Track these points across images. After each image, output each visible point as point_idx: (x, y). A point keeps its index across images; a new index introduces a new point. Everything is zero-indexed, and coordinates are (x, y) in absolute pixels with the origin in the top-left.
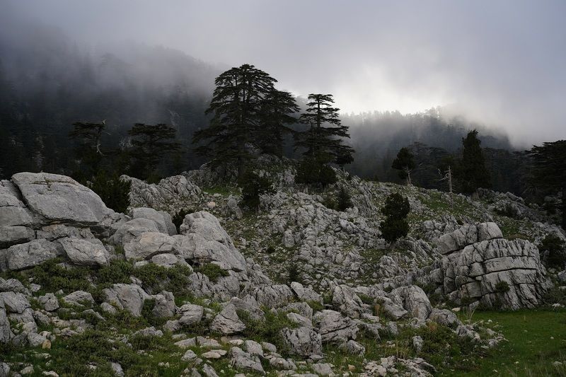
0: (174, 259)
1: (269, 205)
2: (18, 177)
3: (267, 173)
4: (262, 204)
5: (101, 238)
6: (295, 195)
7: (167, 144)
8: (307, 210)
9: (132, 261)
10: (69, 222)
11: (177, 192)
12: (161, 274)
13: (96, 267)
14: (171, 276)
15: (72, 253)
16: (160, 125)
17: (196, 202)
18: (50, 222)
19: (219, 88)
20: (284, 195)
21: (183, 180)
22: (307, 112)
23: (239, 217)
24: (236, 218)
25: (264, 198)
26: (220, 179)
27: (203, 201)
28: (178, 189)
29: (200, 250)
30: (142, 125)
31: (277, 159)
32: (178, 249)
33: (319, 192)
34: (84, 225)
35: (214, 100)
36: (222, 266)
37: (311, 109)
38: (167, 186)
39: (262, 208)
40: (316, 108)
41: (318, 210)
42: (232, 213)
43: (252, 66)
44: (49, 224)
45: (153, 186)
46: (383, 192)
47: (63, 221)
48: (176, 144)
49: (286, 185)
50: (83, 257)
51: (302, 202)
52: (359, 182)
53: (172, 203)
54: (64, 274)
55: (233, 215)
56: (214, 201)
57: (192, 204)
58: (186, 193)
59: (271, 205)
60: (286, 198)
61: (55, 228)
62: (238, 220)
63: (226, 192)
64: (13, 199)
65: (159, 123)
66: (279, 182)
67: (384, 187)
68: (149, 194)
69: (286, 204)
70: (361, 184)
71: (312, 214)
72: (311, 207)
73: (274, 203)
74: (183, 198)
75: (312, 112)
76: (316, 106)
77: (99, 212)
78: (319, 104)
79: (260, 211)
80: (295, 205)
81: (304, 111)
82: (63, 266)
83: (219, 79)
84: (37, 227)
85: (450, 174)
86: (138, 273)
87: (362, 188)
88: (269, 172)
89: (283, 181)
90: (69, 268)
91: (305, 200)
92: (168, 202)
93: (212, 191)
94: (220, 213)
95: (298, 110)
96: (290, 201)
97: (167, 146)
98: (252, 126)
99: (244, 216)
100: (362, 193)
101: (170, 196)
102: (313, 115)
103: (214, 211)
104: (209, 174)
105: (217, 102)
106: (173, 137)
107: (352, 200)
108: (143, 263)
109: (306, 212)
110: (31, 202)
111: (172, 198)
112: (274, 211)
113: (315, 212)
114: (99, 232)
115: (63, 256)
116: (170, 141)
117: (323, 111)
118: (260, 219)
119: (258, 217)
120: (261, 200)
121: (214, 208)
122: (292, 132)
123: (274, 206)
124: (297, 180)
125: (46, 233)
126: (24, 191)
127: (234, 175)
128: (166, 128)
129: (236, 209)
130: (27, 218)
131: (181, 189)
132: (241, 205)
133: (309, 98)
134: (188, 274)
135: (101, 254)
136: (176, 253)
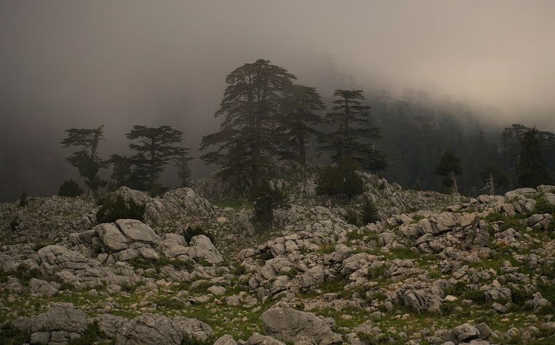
0: (187, 258)
1: (284, 220)
2: (118, 221)
3: (286, 183)
4: (276, 219)
5: (154, 248)
6: (313, 209)
7: (171, 149)
8: (324, 226)
9: (169, 258)
10: (141, 241)
11: (183, 206)
12: (181, 263)
13: (154, 260)
14: (186, 264)
15: (144, 254)
16: (162, 127)
17: (205, 217)
18: (134, 241)
19: (229, 87)
20: (301, 209)
21: (190, 193)
22: (333, 112)
23: (251, 234)
24: (247, 235)
25: (278, 212)
26: (233, 190)
27: (212, 216)
28: (186, 203)
29: (199, 254)
30: (143, 127)
31: (299, 166)
32: (189, 253)
33: (343, 204)
34: (147, 242)
35: (224, 100)
36: (210, 262)
37: (337, 108)
38: (172, 200)
39: (276, 224)
40: (343, 106)
41: (337, 226)
42: (243, 229)
43: (268, 62)
44: (133, 242)
45: (157, 201)
46: (419, 203)
47: (139, 241)
48: (182, 149)
49: (306, 196)
50: (149, 256)
51: (320, 217)
52: (393, 192)
53: (178, 219)
54: (142, 263)
55: (244, 232)
56: (225, 216)
57: (200, 220)
58: (194, 208)
59: (286, 221)
60: (302, 213)
61: (136, 244)
62: (250, 237)
63: (238, 205)
64: (118, 232)
65: (163, 125)
66: (299, 193)
67: (421, 197)
68: (154, 209)
69: (302, 219)
70: (394, 194)
71: (329, 230)
72: (329, 222)
73: (290, 218)
74: (191, 213)
75: (339, 111)
76: (344, 104)
77: (153, 236)
78: (347, 102)
79: (274, 227)
80: (312, 220)
81: (329, 110)
82: (141, 259)
83: (230, 78)
84: (129, 244)
85: (492, 183)
86: (172, 263)
87: (394, 200)
88: (288, 181)
89: (304, 191)
90: (143, 260)
91: (323, 215)
92: (174, 217)
93: (223, 204)
94: (231, 229)
95: (323, 108)
96: (307, 216)
97: (172, 151)
98: (268, 130)
99: (257, 232)
100: (393, 205)
101: (176, 211)
102: (340, 114)
103: (225, 227)
104: (220, 184)
105: (228, 101)
106: (179, 140)
107: (380, 213)
108: (173, 259)
109: (322, 228)
110: (126, 233)
111: (178, 214)
112: (288, 227)
113: (333, 228)
114: (153, 245)
115: (141, 255)
116: (176, 145)
117: (352, 110)
118: (273, 235)
119: (272, 233)
120: (274, 214)
121: (224, 224)
122: (317, 133)
123: (289, 221)
124: (319, 191)
125: (132, 246)
126: (122, 228)
127: (249, 185)
128: (170, 130)
129: (248, 225)
130: (125, 239)
131: (188, 203)
132: (253, 221)
133: (336, 94)
134: (193, 264)
135: (156, 255)
136: (188, 255)
